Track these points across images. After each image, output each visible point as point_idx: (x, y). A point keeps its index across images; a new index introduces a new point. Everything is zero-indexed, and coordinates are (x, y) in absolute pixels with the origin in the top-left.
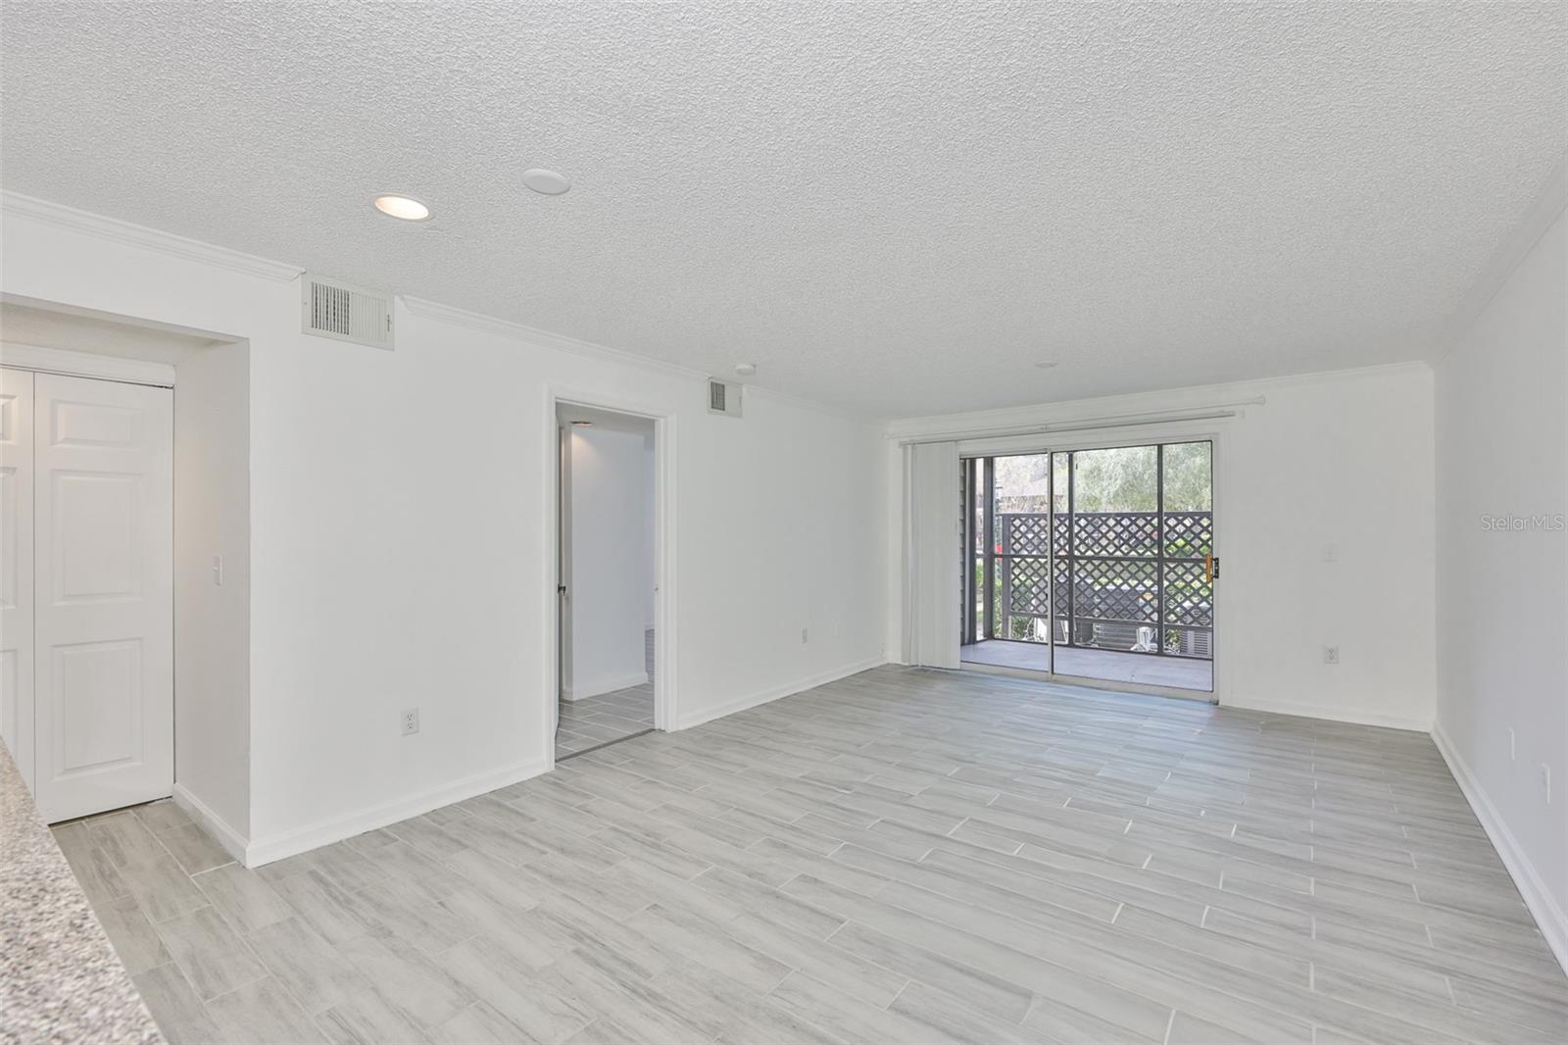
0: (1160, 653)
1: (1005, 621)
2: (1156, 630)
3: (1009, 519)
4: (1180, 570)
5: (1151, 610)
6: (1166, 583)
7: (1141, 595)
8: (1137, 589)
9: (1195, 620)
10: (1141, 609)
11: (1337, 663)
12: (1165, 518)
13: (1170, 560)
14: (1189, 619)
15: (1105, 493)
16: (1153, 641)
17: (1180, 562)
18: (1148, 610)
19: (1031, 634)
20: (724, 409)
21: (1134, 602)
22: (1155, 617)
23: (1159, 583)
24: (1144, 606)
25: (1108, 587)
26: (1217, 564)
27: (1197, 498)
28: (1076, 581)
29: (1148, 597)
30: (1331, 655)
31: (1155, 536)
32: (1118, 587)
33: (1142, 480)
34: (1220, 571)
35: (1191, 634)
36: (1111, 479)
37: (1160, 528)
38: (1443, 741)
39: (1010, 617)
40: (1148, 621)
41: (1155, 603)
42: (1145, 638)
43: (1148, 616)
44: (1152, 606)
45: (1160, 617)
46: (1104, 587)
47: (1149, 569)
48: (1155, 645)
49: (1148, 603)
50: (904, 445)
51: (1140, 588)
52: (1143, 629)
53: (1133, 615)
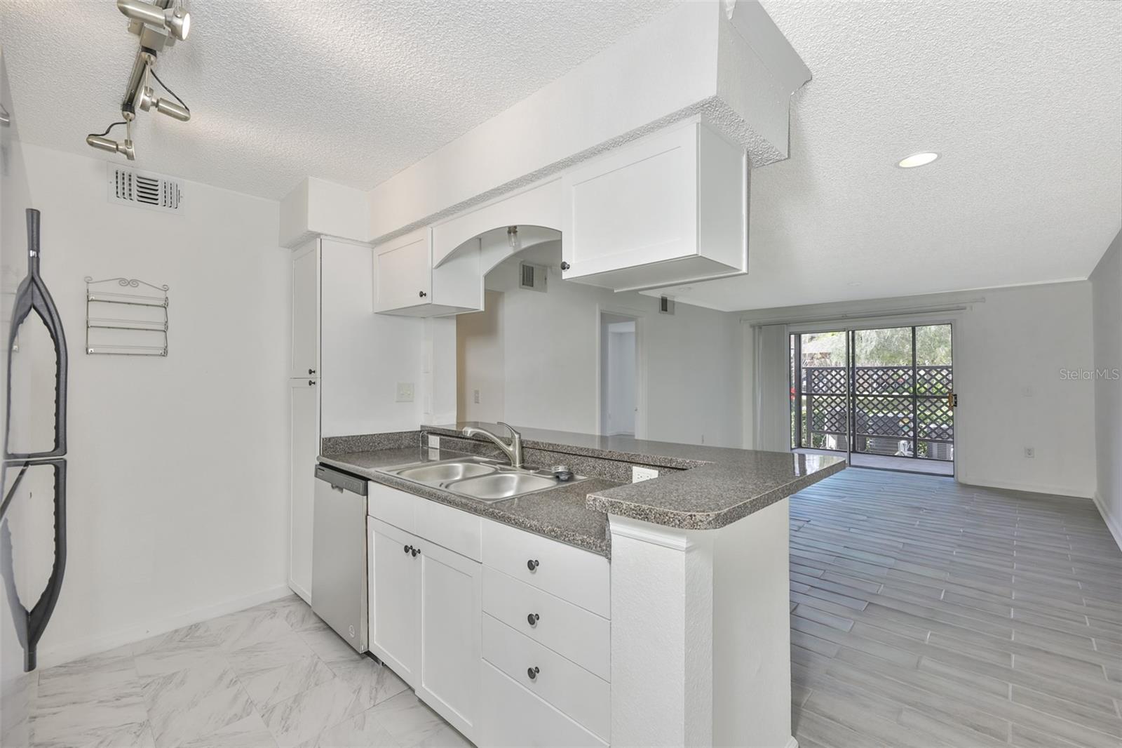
0: (915, 457)
1: (809, 437)
2: (912, 443)
3: (810, 371)
4: (928, 404)
5: (908, 429)
6: (918, 412)
7: (901, 420)
8: (899, 416)
9: (939, 436)
10: (901, 428)
11: (1033, 457)
12: (917, 370)
13: (921, 397)
14: (934, 435)
15: (864, 352)
16: (909, 450)
17: (927, 398)
18: (906, 429)
19: (825, 445)
20: (666, 310)
21: (896, 424)
22: (911, 434)
23: (914, 411)
24: (904, 426)
25: (878, 415)
26: (956, 398)
27: (933, 354)
28: (857, 411)
29: (906, 421)
30: (1029, 452)
31: (911, 381)
32: (886, 415)
33: (891, 342)
34: (958, 403)
35: (935, 445)
36: (867, 341)
37: (914, 377)
38: (1099, 502)
39: (812, 434)
40: (906, 436)
41: (912, 425)
42: (903, 447)
43: (906, 433)
44: (909, 427)
45: (914, 434)
46: (875, 414)
47: (906, 403)
48: (911, 453)
49: (906, 425)
50: (753, 327)
51: (901, 415)
52: (903, 442)
53: (896, 433)
